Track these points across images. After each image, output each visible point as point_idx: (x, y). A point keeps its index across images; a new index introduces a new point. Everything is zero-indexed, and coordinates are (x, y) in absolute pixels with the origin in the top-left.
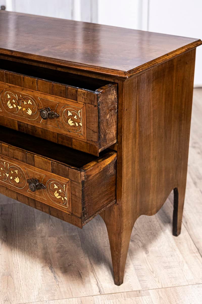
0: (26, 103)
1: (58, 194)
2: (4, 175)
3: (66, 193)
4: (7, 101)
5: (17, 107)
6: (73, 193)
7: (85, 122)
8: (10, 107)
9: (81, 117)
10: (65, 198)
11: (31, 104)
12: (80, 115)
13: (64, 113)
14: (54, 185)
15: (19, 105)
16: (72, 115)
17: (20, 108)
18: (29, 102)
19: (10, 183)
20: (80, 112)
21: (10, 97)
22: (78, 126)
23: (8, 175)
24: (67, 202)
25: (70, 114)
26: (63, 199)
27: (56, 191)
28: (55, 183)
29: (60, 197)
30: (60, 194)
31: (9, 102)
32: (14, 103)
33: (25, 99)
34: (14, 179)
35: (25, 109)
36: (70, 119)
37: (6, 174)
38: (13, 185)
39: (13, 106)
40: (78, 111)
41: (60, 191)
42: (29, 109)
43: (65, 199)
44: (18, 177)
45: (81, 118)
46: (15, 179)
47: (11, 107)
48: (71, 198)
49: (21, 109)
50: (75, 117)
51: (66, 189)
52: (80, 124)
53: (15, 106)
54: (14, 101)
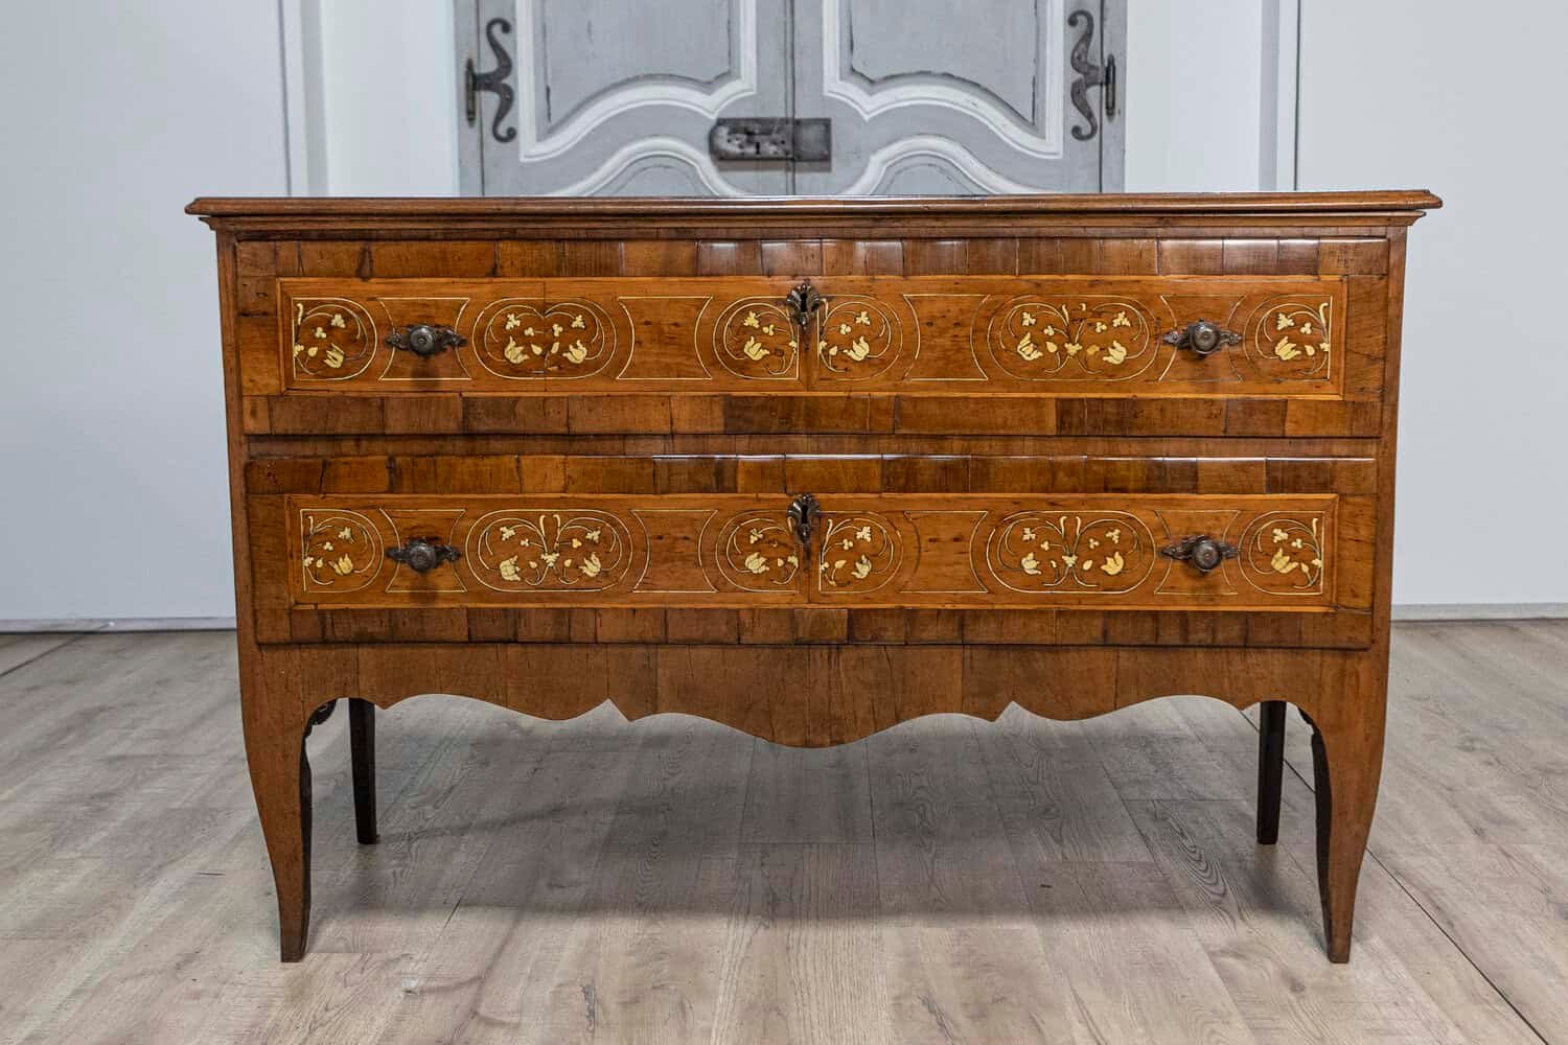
0: (1104, 327)
1: (1288, 558)
2: (1054, 566)
3: (1320, 546)
4: (1019, 338)
5: (1062, 350)
6: (1349, 533)
7: (1343, 335)
8: (1029, 355)
9: (1327, 324)
10: (1316, 562)
11: (1128, 324)
12: (1325, 317)
13: (1262, 326)
14: (1275, 531)
15: (1071, 341)
16: (1292, 324)
17: (1072, 349)
18: (1121, 320)
19: (1079, 587)
20: (1325, 307)
21: (1033, 321)
22: (1314, 355)
23: (1070, 561)
24: (1320, 573)
25: (1284, 322)
26: (1305, 568)
27: (1281, 551)
28: (1277, 525)
29: (1295, 565)
30: (1293, 555)
31: (1026, 340)
32: (1049, 339)
33: (1099, 315)
34: (1100, 566)
35: (1098, 349)
36: (1285, 340)
37: (1066, 558)
38: (1091, 589)
39: (1045, 350)
40: (1319, 305)
41: (1298, 544)
42: (1115, 344)
43: (1313, 569)
44: (1117, 553)
45: (1327, 327)
46: (1106, 563)
47: (1036, 355)
48: (1339, 555)
49: (1078, 351)
50: (1306, 329)
51: (1319, 531)
52: (1322, 346)
53: (1052, 347)
54: (1050, 331)
